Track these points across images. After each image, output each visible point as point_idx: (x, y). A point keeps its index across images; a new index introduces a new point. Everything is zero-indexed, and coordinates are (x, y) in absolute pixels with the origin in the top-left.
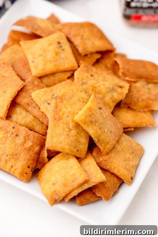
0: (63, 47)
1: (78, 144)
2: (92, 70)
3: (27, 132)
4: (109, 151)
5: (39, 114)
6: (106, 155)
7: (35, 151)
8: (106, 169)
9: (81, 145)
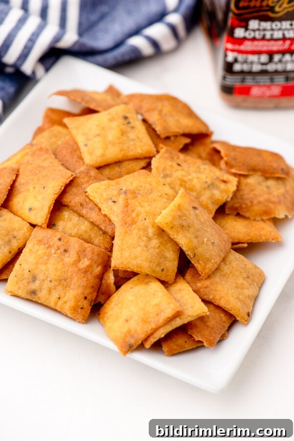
0: (132, 124)
1: (162, 260)
2: (178, 158)
3: (81, 246)
4: (210, 272)
5: (100, 217)
6: (205, 279)
7: (94, 273)
8: (207, 299)
9: (167, 262)
